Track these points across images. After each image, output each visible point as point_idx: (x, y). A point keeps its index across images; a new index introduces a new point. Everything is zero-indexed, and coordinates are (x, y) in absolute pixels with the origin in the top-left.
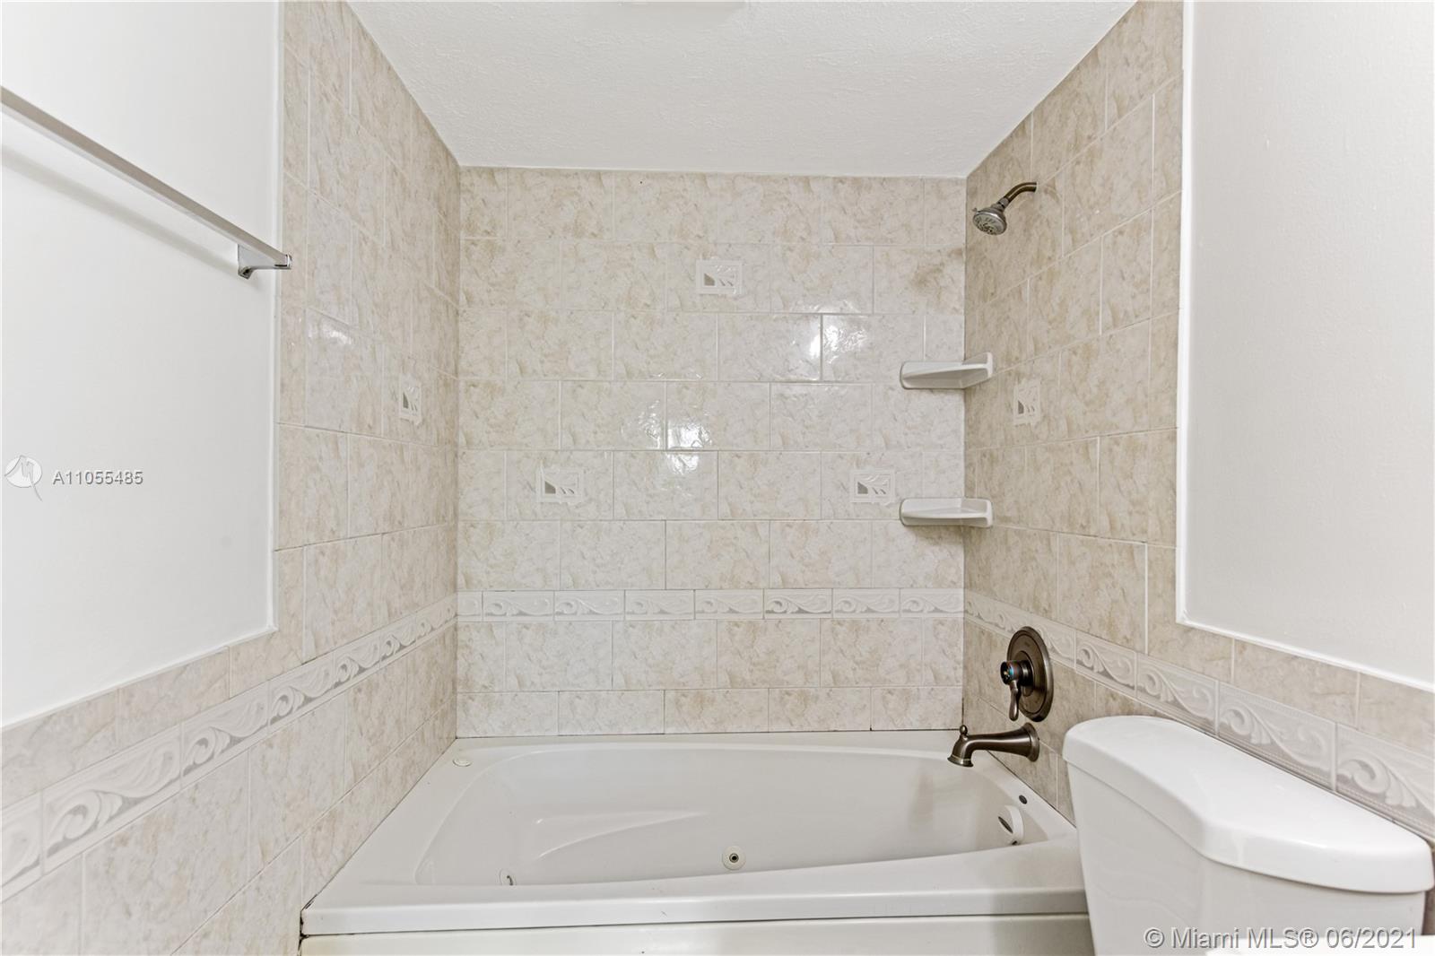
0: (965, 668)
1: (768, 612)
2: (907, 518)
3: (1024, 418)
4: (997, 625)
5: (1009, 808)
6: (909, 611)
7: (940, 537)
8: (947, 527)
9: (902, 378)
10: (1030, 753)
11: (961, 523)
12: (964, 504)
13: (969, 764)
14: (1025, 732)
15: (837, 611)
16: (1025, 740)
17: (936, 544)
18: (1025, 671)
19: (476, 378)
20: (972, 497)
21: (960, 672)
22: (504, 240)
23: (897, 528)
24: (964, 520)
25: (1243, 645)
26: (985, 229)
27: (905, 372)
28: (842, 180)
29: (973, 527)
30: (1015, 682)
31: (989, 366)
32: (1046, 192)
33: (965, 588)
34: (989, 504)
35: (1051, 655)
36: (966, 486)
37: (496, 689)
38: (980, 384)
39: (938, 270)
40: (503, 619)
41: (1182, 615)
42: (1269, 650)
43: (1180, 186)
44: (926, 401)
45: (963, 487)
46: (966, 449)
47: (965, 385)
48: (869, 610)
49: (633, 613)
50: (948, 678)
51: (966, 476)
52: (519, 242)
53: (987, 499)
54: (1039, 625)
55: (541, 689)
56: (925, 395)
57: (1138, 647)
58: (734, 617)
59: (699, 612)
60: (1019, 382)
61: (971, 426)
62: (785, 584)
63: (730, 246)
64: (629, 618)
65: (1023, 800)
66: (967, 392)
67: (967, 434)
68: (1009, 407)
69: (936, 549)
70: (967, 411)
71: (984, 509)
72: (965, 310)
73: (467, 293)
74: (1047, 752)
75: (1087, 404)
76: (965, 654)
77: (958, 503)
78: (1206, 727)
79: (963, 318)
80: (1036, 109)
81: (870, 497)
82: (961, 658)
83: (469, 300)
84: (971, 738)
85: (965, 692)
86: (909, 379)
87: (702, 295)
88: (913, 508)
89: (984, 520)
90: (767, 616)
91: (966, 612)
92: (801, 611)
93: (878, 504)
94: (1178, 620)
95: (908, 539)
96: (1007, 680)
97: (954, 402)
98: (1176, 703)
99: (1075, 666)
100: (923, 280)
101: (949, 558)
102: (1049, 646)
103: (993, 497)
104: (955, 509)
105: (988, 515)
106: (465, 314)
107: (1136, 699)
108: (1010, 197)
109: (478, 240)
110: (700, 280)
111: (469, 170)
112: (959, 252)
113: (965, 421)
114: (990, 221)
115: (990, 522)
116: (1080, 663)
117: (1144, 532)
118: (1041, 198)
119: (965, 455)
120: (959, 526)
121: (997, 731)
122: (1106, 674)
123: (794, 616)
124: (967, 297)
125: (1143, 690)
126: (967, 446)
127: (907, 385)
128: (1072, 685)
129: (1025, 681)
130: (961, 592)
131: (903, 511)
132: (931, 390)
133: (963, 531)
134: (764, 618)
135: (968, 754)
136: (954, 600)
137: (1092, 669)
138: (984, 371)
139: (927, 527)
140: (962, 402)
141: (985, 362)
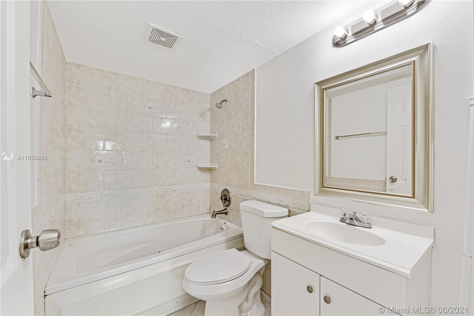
0: (210, 199)
1: (166, 191)
2: (199, 168)
3: (225, 147)
4: (218, 189)
5: (223, 225)
6: (199, 188)
7: (205, 172)
8: (207, 169)
9: (197, 136)
10: (226, 213)
11: (210, 168)
12: (210, 164)
13: (215, 218)
14: (225, 209)
15: (183, 190)
16: (226, 211)
17: (205, 173)
18: (225, 197)
19: (72, 127)
20: (212, 163)
21: (209, 201)
22: (83, 87)
23: (196, 170)
24: (211, 168)
25: (264, 186)
26: (218, 107)
27: (198, 135)
28: (183, 89)
29: (212, 169)
30: (224, 200)
31: (216, 135)
32: (229, 102)
33: (210, 182)
34: (216, 164)
35: (231, 193)
36: (211, 160)
37: (81, 222)
38: (214, 139)
39: (205, 113)
40: (84, 201)
41: (255, 183)
42: (268, 186)
43: (254, 108)
44: (203, 141)
45: (210, 160)
46: (210, 152)
47: (210, 139)
48: (190, 189)
49: (128, 195)
50: (207, 202)
51: (211, 158)
52: (89, 88)
53: (216, 163)
54: (228, 188)
55: (98, 220)
56: (202, 140)
57: (248, 189)
58: (157, 194)
59: (148, 193)
60: (224, 139)
61: (212, 148)
62: (170, 184)
63: (156, 100)
64: (126, 196)
65: (225, 223)
66: (211, 140)
67: (211, 149)
68: (221, 144)
69: (205, 174)
70: (211, 144)
71: (216, 165)
72: (210, 122)
73: (69, 101)
74: (230, 212)
75: (238, 145)
76: (211, 196)
77: (209, 164)
78: (259, 200)
79: (210, 124)
80: (227, 85)
81: (191, 163)
82: (210, 198)
83: (70, 104)
84: (215, 212)
85: (211, 205)
86: (199, 136)
87: (148, 111)
88: (199, 165)
89: (216, 167)
90: (166, 192)
91: (210, 187)
92: (174, 190)
93: (192, 164)
94: (254, 183)
95: (198, 172)
96: (222, 200)
97: (208, 142)
98: (254, 198)
99: (236, 195)
100: (202, 115)
101: (207, 176)
102: (230, 192)
103: (217, 163)
104: (208, 165)
105: (216, 166)
106: (68, 108)
107: (247, 198)
108: (223, 101)
109: (73, 85)
110: (147, 107)
111: (70, 63)
112: (209, 110)
113: (210, 146)
114: (219, 106)
115: (217, 168)
116: (237, 194)
117: (249, 168)
118: (228, 103)
119: (210, 154)
120: (209, 169)
121: (220, 210)
122: (242, 195)
123: (173, 192)
124: (211, 120)
125: (248, 196)
126: (211, 152)
127: (199, 138)
128: (235, 198)
129: (226, 199)
130: (210, 183)
131: (198, 166)
132: (204, 139)
133: (210, 170)
134: (165, 193)
135: (215, 216)
136: (208, 185)
137: (239, 194)
138: (215, 136)
139: (203, 169)
140: (210, 142)
141: (216, 134)
